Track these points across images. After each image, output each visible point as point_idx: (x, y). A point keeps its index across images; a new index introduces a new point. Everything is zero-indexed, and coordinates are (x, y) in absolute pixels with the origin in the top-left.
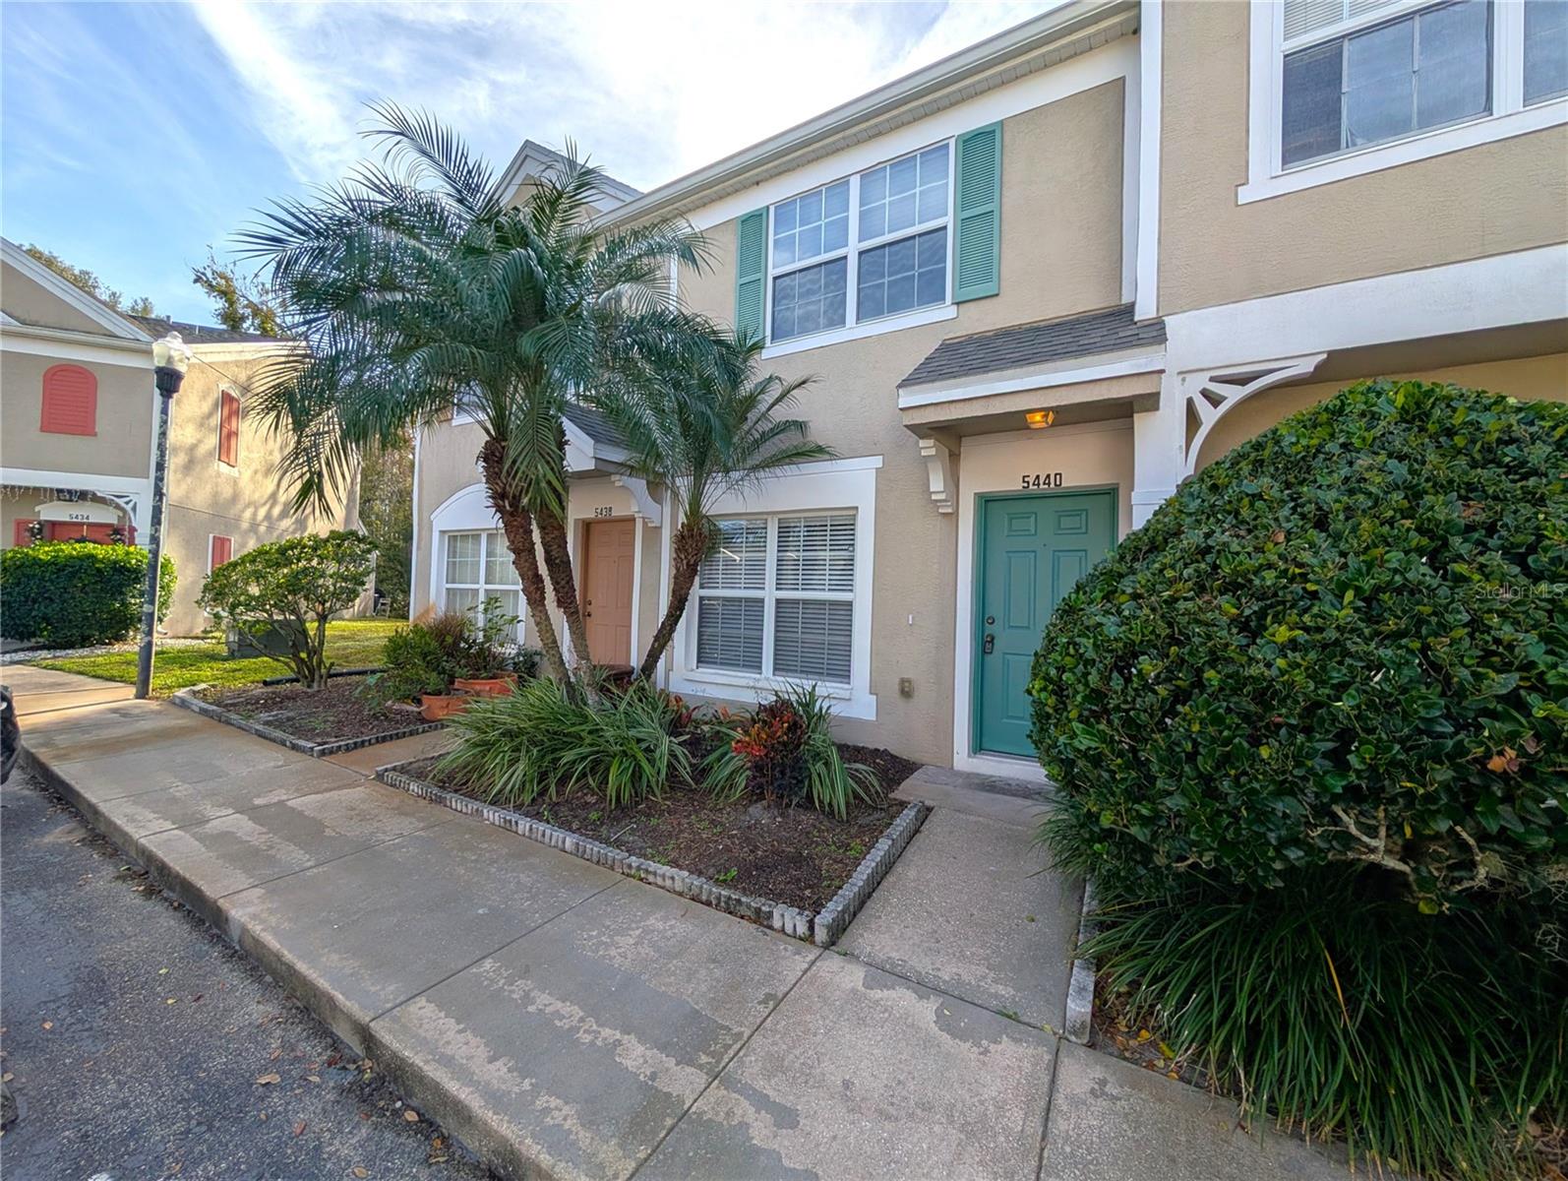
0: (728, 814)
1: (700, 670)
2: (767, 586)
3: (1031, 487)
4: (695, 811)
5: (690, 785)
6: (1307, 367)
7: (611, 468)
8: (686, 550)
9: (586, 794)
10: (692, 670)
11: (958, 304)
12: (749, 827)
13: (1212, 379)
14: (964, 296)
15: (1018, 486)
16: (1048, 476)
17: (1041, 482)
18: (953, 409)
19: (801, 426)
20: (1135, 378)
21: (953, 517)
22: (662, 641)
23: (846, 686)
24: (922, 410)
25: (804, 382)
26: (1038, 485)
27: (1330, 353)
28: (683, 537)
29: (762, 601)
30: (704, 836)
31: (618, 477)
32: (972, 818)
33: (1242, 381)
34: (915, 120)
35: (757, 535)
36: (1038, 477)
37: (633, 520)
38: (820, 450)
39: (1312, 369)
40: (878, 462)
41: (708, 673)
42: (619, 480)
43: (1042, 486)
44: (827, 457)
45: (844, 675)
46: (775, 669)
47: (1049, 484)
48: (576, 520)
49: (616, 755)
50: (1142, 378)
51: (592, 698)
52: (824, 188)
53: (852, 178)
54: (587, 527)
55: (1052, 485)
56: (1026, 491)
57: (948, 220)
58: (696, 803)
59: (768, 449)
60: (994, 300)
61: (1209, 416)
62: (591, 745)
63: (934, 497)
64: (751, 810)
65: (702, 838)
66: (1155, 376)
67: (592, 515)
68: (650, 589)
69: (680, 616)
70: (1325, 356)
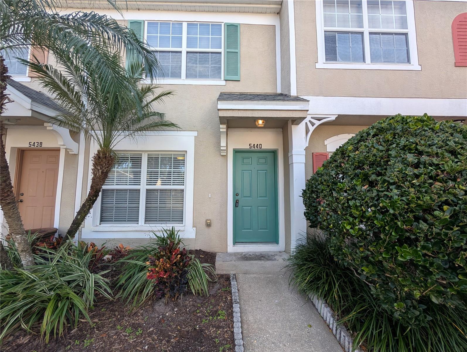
0: (142, 315)
1: (102, 225)
2: (141, 184)
3: (252, 148)
4: (118, 320)
5: (109, 299)
6: (333, 118)
7: (45, 119)
8: (102, 165)
9: (18, 337)
10: (97, 226)
11: (226, 80)
12: (160, 322)
13: (312, 118)
14: (229, 78)
15: (248, 147)
16: (257, 145)
17: (255, 147)
18: (240, 113)
19: (161, 115)
20: (300, 111)
21: (226, 156)
22: (83, 215)
23: (181, 225)
24: (228, 111)
25: (169, 93)
26: (254, 147)
27: (339, 115)
28: (99, 157)
29: (139, 190)
30: (131, 341)
31: (50, 124)
32: (252, 276)
33: (319, 119)
34: (209, 11)
35: (136, 160)
36: (254, 145)
37: (58, 150)
38: (173, 125)
39: (334, 119)
40: (195, 134)
41: (107, 226)
42: (49, 126)
43: (255, 148)
44: (175, 128)
45: (180, 220)
46: (145, 221)
47: (258, 147)
48: (13, 149)
49: (50, 300)
50: (302, 112)
51: (25, 259)
52: (171, 22)
53: (184, 23)
54: (22, 153)
55: (259, 148)
56: (251, 150)
57: (222, 50)
58: (117, 313)
59: (145, 122)
60: (239, 82)
61: (312, 129)
62: (24, 298)
63: (222, 148)
64: (157, 307)
65: (129, 344)
66: (306, 112)
67: (27, 146)
68: (69, 186)
69: (96, 200)
70: (337, 116)
